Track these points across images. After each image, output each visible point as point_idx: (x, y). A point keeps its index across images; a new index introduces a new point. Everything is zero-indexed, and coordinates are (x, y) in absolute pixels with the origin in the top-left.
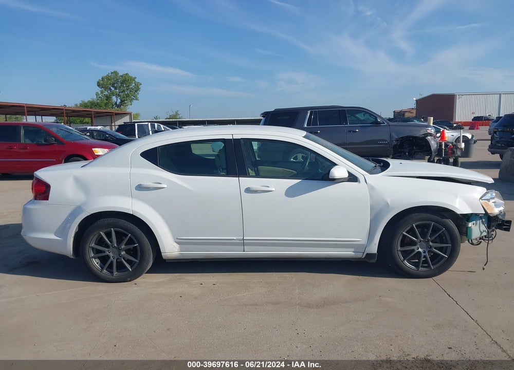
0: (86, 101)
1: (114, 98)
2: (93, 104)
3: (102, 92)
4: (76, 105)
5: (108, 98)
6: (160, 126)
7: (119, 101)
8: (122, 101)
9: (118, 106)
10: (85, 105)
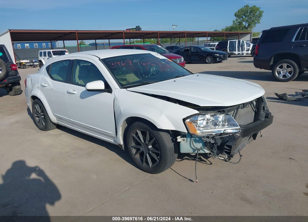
0: (229, 27)
1: (244, 23)
2: (232, 28)
3: (237, 20)
4: (223, 29)
5: (240, 23)
6: (244, 41)
7: (247, 25)
8: (249, 25)
9: (246, 28)
10: (227, 29)
